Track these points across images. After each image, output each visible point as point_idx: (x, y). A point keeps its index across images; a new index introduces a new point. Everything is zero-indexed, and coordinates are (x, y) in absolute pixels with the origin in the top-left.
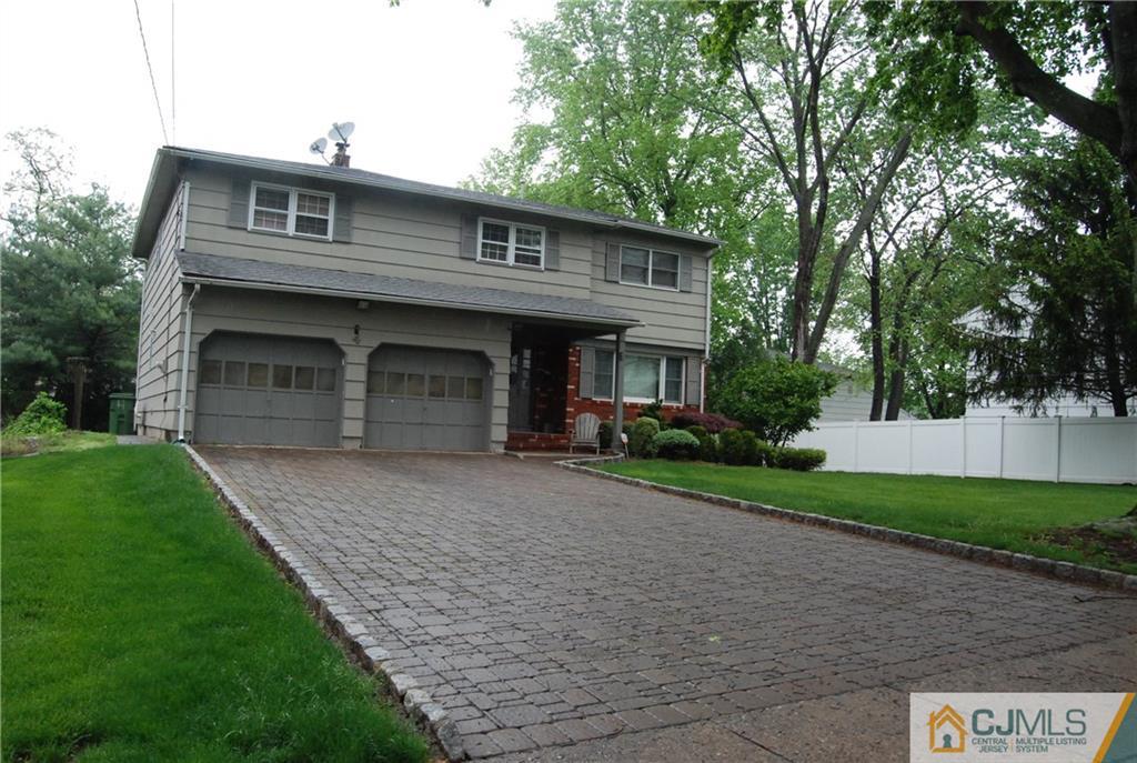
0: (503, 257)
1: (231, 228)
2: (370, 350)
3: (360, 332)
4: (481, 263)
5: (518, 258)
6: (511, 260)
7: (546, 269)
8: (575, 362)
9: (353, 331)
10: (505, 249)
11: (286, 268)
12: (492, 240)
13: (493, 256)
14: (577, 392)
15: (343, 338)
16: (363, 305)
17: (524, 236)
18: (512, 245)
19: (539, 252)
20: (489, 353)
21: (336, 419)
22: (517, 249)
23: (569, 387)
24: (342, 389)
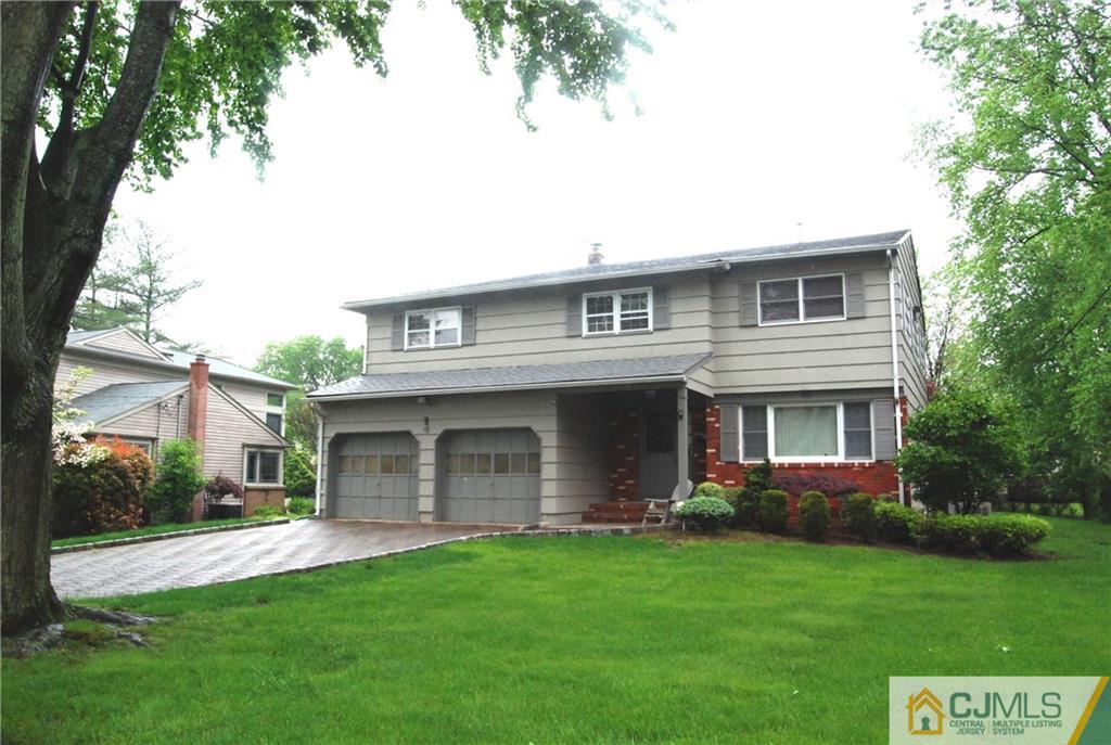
0: (610, 327)
1: (394, 351)
2: (436, 437)
3: (430, 423)
4: (588, 337)
5: (624, 325)
6: (617, 328)
7: (655, 330)
8: (714, 423)
9: (423, 423)
10: (611, 318)
11: (431, 374)
12: (599, 312)
13: (601, 328)
14: (717, 456)
15: (416, 429)
16: (421, 400)
17: (630, 301)
18: (617, 313)
19: (646, 314)
20: (535, 428)
21: (414, 497)
22: (622, 316)
23: (708, 451)
24: (417, 472)
